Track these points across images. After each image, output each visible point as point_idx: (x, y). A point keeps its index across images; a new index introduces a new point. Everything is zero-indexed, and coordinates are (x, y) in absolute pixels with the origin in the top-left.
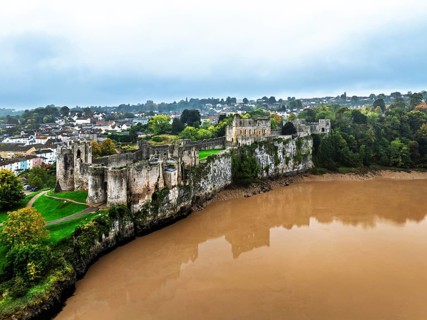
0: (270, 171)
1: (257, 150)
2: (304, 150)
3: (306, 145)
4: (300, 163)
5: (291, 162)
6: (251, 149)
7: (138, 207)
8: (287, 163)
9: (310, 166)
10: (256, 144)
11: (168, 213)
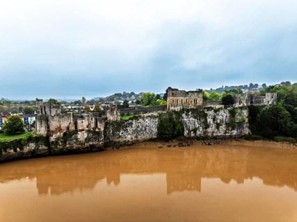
0: (198, 133)
1: (184, 115)
2: (238, 118)
3: (240, 115)
4: (233, 129)
5: (223, 128)
6: (179, 114)
7: (53, 139)
8: (218, 128)
9: (247, 133)
10: (183, 111)
11: (75, 146)
